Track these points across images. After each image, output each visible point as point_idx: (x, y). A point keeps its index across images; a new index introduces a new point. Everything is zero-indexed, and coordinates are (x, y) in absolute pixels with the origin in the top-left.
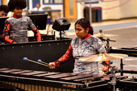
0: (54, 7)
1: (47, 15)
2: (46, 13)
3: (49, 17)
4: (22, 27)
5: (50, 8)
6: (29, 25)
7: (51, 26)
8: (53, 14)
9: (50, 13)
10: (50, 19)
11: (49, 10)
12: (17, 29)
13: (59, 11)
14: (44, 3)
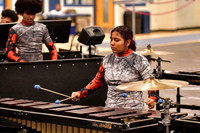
0: (80, 10)
1: (70, 22)
2: (69, 19)
3: (73, 25)
4: (35, 39)
5: (74, 11)
7: (77, 37)
8: (79, 20)
9: (74, 18)
10: (75, 27)
11: (72, 14)
13: (88, 16)
14: (66, 4)
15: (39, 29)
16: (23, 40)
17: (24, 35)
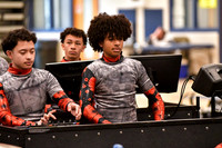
0: (195, 38)
1: (180, 58)
2: (178, 53)
3: (184, 62)
4: (123, 86)
5: (187, 40)
6: (139, 81)
7: (190, 83)
8: (195, 55)
9: (187, 51)
10: (188, 67)
11: (183, 44)
12: (109, 90)
13: (209, 47)
14: (172, 28)
15: (130, 69)
16: (104, 86)
17: (107, 79)
